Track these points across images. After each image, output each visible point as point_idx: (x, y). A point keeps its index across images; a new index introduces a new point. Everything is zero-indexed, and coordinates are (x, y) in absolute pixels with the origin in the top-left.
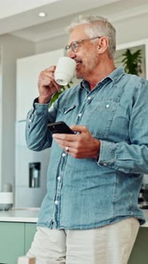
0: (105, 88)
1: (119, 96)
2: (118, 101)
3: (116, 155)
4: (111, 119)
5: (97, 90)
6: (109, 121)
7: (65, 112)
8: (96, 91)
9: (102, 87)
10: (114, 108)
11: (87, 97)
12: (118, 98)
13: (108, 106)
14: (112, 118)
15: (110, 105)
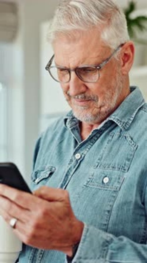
0: (105, 137)
1: (128, 160)
2: (126, 168)
3: (110, 251)
4: (108, 208)
5: (92, 140)
6: (107, 213)
7: (37, 181)
8: (89, 142)
9: (101, 135)
10: (116, 185)
11: (75, 153)
12: (127, 162)
13: (106, 180)
14: (112, 206)
15: (110, 179)
